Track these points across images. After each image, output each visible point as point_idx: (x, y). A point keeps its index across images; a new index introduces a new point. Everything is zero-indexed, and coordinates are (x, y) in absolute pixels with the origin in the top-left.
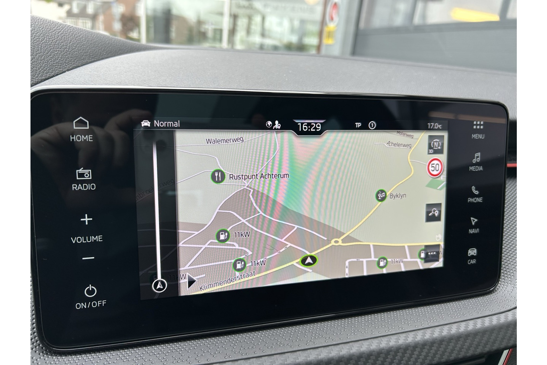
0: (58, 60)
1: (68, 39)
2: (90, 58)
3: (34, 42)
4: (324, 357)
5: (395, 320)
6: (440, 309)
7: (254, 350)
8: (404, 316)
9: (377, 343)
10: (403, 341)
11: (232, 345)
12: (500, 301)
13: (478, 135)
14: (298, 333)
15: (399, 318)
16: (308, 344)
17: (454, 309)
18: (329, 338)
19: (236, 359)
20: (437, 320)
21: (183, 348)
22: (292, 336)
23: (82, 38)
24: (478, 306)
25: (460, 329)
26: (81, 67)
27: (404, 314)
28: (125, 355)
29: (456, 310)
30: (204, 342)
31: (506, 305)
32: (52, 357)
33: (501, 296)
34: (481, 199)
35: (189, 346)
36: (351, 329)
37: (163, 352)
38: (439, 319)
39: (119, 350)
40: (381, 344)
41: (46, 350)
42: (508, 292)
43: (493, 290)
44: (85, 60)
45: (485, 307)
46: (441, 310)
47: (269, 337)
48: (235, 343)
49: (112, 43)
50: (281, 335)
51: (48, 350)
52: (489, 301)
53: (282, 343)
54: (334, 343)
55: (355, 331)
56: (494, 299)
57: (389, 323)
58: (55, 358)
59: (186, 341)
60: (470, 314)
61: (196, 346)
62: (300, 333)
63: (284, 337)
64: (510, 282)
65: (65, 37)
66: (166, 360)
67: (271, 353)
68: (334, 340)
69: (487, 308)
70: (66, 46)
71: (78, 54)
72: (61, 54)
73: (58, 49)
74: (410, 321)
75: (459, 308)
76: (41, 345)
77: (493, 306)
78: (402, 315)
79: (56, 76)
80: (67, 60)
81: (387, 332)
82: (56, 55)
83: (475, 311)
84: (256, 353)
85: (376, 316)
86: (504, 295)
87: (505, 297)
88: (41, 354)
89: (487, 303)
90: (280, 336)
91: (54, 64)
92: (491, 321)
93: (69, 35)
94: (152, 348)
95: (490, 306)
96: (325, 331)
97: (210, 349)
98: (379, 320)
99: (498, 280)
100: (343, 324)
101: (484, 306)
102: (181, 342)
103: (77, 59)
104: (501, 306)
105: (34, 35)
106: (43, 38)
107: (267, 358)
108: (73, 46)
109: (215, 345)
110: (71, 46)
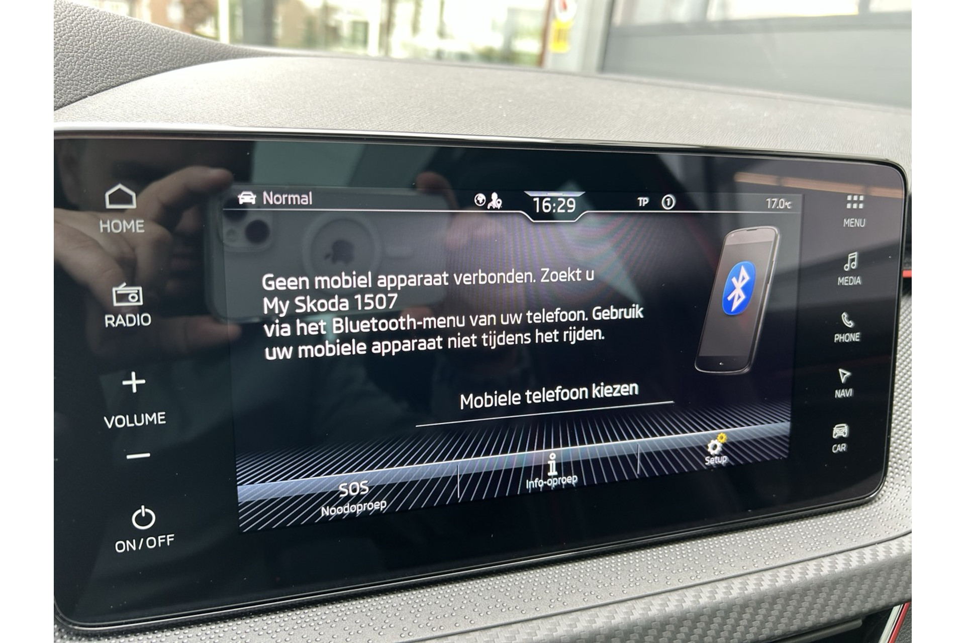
0: (72, 74)
1: (90, 35)
2: (133, 71)
4: (583, 630)
5: (706, 556)
6: (784, 533)
7: (454, 619)
8: (721, 549)
9: (677, 601)
10: (723, 595)
11: (412, 612)
12: (888, 518)
13: (854, 221)
14: (532, 585)
15: (714, 553)
16: (551, 606)
17: (809, 534)
18: (591, 593)
19: (421, 637)
20: (780, 555)
21: (322, 619)
22: (522, 591)
23: (116, 33)
24: (851, 527)
25: (822, 571)
26: (116, 88)
27: (720, 545)
28: (213, 636)
29: (812, 535)
30: (361, 607)
31: (899, 524)
33: (889, 508)
34: (858, 337)
35: (333, 615)
36: (629, 575)
37: (283, 628)
38: (784, 552)
39: (200, 626)
40: (685, 602)
42: (901, 502)
43: (873, 498)
44: (123, 74)
45: (863, 529)
46: (787, 537)
47: (481, 594)
48: (419, 606)
49: (174, 42)
50: (502, 590)
52: (869, 517)
53: (505, 605)
54: (600, 602)
55: (636, 579)
56: (877, 514)
57: (697, 562)
59: (325, 605)
60: (837, 543)
61: (346, 614)
62: (536, 584)
63: (508, 594)
64: (903, 482)
65: (84, 31)
67: (485, 625)
68: (599, 597)
69: (866, 530)
70: (87, 48)
71: (110, 64)
72: (77, 63)
73: (72, 54)
74: (732, 557)
75: (817, 531)
77: (876, 528)
78: (718, 547)
79: (69, 104)
80: (89, 74)
81: (694, 579)
82: (67, 64)
83: (845, 537)
84: (457, 625)
85: (672, 550)
86: (895, 506)
87: (895, 510)
89: (865, 521)
90: (500, 591)
91: (64, 82)
92: (875, 554)
93: (92, 27)
94: (263, 620)
95: (870, 526)
96: (581, 580)
97: (371, 619)
98: (679, 557)
99: (883, 479)
100: (613, 565)
101: (861, 528)
102: (317, 607)
103: (108, 73)
104: (890, 527)
107: (480, 635)
108: (101, 47)
109: (382, 612)
110: (95, 48)
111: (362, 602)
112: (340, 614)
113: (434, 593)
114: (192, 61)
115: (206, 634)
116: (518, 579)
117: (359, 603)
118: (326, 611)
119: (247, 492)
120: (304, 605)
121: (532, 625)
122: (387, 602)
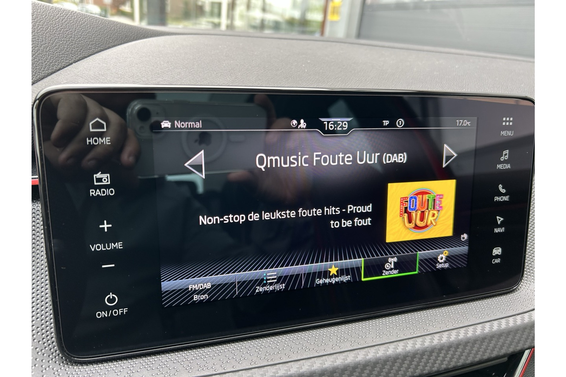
0: (64, 51)
1: (72, 27)
2: (97, 47)
3: (38, 31)
4: (351, 362)
5: (419, 321)
6: (464, 309)
7: (279, 355)
8: (428, 317)
9: (403, 346)
10: (429, 343)
12: (523, 300)
13: (507, 132)
14: (322, 337)
15: (423, 319)
16: (333, 349)
17: (478, 309)
18: (355, 341)
19: (261, 365)
20: (461, 321)
21: (207, 354)
22: (316, 340)
23: (86, 25)
24: (502, 305)
25: (485, 330)
26: (88, 58)
27: (428, 315)
28: (149, 363)
29: (480, 310)
30: (228, 348)
31: (529, 304)
32: (73, 368)
33: (524, 295)
34: (508, 198)
35: (213, 352)
36: (376, 332)
37: (187, 359)
38: (464, 319)
39: (142, 358)
40: (407, 347)
41: (66, 360)
42: (531, 291)
43: (515, 289)
44: (91, 50)
45: (509, 306)
46: (465, 311)
47: (294, 342)
48: (260, 348)
49: (118, 29)
50: (306, 339)
51: (68, 360)
52: (513, 300)
53: (307, 348)
54: (360, 347)
55: (380, 334)
56: (517, 298)
57: (414, 325)
58: (76, 368)
59: (209, 347)
60: (494, 314)
62: (324, 336)
63: (309, 342)
65: (69, 25)
66: (191, 368)
67: (297, 359)
68: (359, 344)
69: (511, 307)
70: (71, 35)
71: (84, 44)
72: (66, 44)
73: (63, 39)
74: (434, 322)
75: (483, 307)
76: (60, 355)
77: (516, 306)
78: (426, 316)
79: (63, 68)
80: (73, 50)
81: (413, 334)
82: (61, 45)
83: (499, 311)
84: (281, 358)
85: (400, 318)
86: (527, 294)
87: (528, 296)
88: (61, 364)
89: (510, 302)
90: (304, 340)
91: (60, 55)
92: (515, 321)
93: (73, 22)
94: (175, 354)
95: (513, 305)
96: (350, 334)
97: (234, 355)
98: (404, 322)
99: (521, 278)
100: (367, 326)
101: (508, 306)
102: (204, 348)
103: (83, 49)
104: (524, 306)
105: (38, 23)
106: (46, 27)
107: (294, 364)
108: (78, 34)
109: (240, 351)
110: (76, 35)
111: (229, 345)
112: (217, 352)
113: (268, 341)
114: (128, 40)
115: (145, 362)
116: (314, 333)
117: (227, 346)
118: (209, 350)
119: (167, 285)
120: (198, 347)
121: (322, 359)
122: (243, 346)
